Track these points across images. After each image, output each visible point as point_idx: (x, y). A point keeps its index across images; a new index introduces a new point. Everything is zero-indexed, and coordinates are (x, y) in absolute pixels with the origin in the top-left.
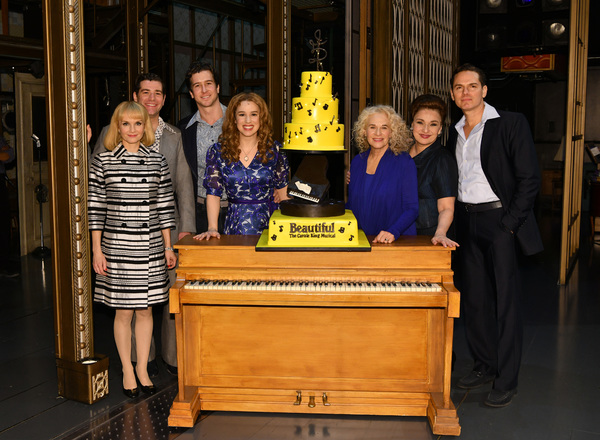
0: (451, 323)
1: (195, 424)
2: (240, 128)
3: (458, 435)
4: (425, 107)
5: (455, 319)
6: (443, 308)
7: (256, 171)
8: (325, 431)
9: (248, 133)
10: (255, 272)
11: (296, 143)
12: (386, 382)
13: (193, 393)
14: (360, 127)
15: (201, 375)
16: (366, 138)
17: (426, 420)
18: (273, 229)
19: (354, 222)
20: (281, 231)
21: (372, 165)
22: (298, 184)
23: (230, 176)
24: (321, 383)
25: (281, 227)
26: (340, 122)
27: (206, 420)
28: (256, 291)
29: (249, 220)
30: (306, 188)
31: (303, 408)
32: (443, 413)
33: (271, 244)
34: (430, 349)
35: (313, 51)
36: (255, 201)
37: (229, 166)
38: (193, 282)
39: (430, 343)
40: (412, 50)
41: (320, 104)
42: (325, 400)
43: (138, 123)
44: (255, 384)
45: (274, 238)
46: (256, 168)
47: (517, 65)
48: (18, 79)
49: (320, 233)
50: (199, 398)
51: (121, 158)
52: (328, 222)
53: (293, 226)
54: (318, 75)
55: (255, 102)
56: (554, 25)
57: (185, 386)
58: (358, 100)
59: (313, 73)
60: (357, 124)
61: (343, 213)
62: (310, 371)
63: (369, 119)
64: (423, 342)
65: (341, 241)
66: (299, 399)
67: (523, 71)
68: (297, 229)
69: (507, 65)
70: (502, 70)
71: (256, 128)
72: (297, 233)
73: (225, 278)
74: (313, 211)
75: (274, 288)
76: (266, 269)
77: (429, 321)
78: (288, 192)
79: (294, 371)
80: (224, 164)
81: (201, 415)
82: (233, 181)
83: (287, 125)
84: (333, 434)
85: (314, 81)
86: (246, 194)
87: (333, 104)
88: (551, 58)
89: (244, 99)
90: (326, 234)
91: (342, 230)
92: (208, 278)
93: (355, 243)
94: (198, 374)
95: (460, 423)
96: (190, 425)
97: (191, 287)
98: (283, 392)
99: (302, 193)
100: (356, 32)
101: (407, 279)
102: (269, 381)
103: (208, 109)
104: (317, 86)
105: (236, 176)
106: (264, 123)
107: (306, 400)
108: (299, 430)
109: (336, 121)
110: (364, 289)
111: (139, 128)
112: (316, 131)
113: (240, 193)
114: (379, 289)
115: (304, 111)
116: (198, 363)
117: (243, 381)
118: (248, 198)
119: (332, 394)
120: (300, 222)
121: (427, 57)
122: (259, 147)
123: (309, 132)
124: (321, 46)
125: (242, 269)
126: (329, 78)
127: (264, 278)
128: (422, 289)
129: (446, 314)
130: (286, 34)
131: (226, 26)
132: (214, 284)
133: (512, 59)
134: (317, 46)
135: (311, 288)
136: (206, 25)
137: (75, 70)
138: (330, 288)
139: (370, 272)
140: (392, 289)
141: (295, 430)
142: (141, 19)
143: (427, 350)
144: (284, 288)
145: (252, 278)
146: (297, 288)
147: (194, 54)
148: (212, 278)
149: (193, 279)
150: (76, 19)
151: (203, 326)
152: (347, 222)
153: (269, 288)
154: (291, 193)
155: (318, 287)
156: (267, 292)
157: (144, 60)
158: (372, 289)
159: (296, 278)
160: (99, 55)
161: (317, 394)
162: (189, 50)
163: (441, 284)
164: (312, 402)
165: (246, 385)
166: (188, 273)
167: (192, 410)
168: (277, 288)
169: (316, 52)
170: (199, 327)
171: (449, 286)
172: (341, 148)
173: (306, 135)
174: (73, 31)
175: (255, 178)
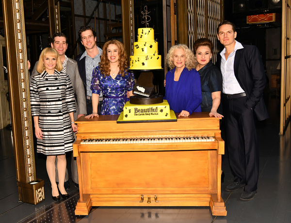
0: (220, 158)
1: (89, 214)
2: (109, 58)
3: (226, 215)
4: (201, 45)
5: (222, 155)
6: (216, 150)
7: (119, 81)
8: (157, 215)
9: (113, 61)
10: (115, 134)
11: (136, 66)
12: (188, 189)
13: (87, 197)
14: (169, 56)
15: (91, 188)
16: (173, 62)
17: (209, 208)
18: (126, 112)
19: (168, 106)
20: (130, 112)
21: (177, 77)
22: (138, 87)
23: (105, 84)
24: (154, 191)
25: (130, 110)
26: (159, 54)
27: (95, 211)
28: (118, 144)
29: (114, 107)
30: (142, 89)
31: (145, 204)
32: (218, 204)
33: (125, 119)
34: (210, 171)
35: (143, 17)
36: (117, 97)
37: (104, 78)
38: (85, 141)
39: (210, 168)
40: (199, 14)
41: (148, 45)
42: (156, 199)
43: (54, 59)
44: (120, 192)
45: (126, 116)
46: (119, 79)
47: (255, 20)
49: (150, 113)
50: (91, 200)
51: (46, 78)
52: (154, 106)
53: (136, 109)
54: (146, 30)
55: (116, 44)
57: (83, 194)
58: (171, 42)
59: (143, 29)
61: (162, 102)
62: (148, 184)
63: (174, 52)
64: (206, 167)
65: (161, 116)
66: (142, 199)
67: (259, 22)
68: (138, 111)
69: (250, 20)
70: (247, 23)
71: (117, 58)
72: (138, 113)
73: (102, 138)
74: (146, 101)
75: (127, 142)
76: (123, 132)
77: (209, 157)
78: (133, 92)
79: (139, 185)
80: (102, 77)
81: (92, 209)
82: (106, 86)
83: (131, 57)
84: (161, 217)
85: (144, 33)
86: (113, 93)
87: (155, 45)
88: (274, 15)
89: (110, 43)
90: (153, 113)
91: (162, 111)
92: (92, 138)
93: (169, 117)
94: (90, 188)
95: (227, 209)
96: (86, 214)
97: (84, 143)
98: (134, 196)
99: (140, 92)
100: (168, 6)
101: (197, 135)
102: (127, 190)
103: (91, 50)
104: (147, 35)
105: (108, 83)
106: (121, 56)
107: (146, 199)
108: (143, 215)
109: (157, 54)
110: (174, 141)
111: (54, 62)
112: (146, 59)
113: (110, 93)
114: (182, 141)
115: (140, 49)
116: (89, 182)
117: (113, 191)
118: (114, 95)
119: (159, 196)
120: (140, 107)
121: (207, 17)
122: (120, 69)
123: (143, 60)
124: (148, 14)
126: (152, 31)
127: (121, 137)
128: (204, 140)
129: (217, 153)
130: (131, 9)
131: (101, 5)
132: (96, 141)
133: (253, 17)
134: (146, 14)
135: (146, 142)
136: (91, 5)
137: (20, 32)
138: (157, 141)
139: (177, 132)
140: (189, 141)
141: (141, 215)
142: (56, 4)
143: (208, 172)
144: (132, 142)
145: (115, 137)
146: (139, 142)
147: (85, 21)
148: (95, 138)
149: (85, 139)
150: (19, 6)
151: (91, 162)
152: (164, 106)
153: (124, 142)
154: (135, 92)
155: (150, 141)
156: (123, 144)
157: (58, 25)
158: (178, 141)
159: (138, 137)
160: (36, 24)
161: (152, 196)
162: (82, 19)
163: (214, 137)
164: (149, 201)
165: (115, 192)
166: (83, 136)
167: (87, 207)
168: (129, 142)
169: (145, 18)
170: (89, 163)
171: (218, 138)
172: (160, 68)
173: (141, 61)
174: (18, 12)
175: (118, 85)
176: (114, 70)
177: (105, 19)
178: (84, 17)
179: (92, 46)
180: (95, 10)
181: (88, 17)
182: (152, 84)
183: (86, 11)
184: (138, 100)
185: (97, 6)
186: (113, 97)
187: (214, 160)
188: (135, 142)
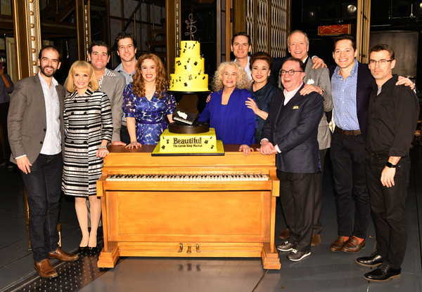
0: (274, 200)
1: (115, 266)
2: (144, 76)
3: (279, 268)
4: (258, 58)
5: (277, 197)
6: (270, 191)
7: (156, 103)
8: (198, 267)
9: (149, 80)
10: (150, 169)
11: (177, 87)
12: (236, 237)
13: (113, 245)
14: (219, 74)
15: (119, 234)
16: (222, 81)
17: (260, 259)
18: (163, 142)
19: (214, 137)
20: (168, 143)
21: (225, 99)
22: (179, 112)
23: (139, 106)
24: (195, 238)
25: (168, 140)
26: (205, 73)
27: (123, 263)
28: (152, 182)
29: (150, 135)
30: (184, 115)
31: (184, 254)
32: (270, 255)
33: (162, 151)
34: (263, 215)
35: (187, 28)
36: (154, 122)
37: (138, 99)
38: (112, 176)
39: (263, 212)
40: (260, 23)
41: (192, 62)
42: (198, 248)
43: (85, 75)
44: (154, 239)
45: (163, 147)
46: (155, 101)
47: (328, 31)
48: (8, 41)
49: (193, 144)
50: (118, 249)
51: (74, 99)
52: (197, 137)
53: (175, 139)
54: (190, 43)
55: (153, 59)
56: (349, 6)
57: (108, 242)
58: (225, 55)
59: (187, 42)
60: (216, 72)
61: (208, 130)
62: (189, 231)
64: (259, 211)
65: (205, 149)
66: (181, 248)
67: (331, 35)
68: (178, 142)
69: (322, 31)
70: (319, 34)
71: (154, 76)
72: (178, 144)
73: (133, 173)
74: (189, 130)
75: (163, 180)
76: (159, 167)
77: (262, 198)
78: (173, 118)
79: (178, 231)
80: (135, 98)
81: (120, 259)
82: (141, 109)
83: (172, 75)
84: (202, 269)
85: (188, 47)
86: (149, 118)
87: (201, 62)
88: (349, 27)
89: (146, 58)
90: (196, 144)
91: (206, 142)
92: (121, 173)
93: (215, 150)
94: (117, 234)
95: (280, 261)
96: (112, 266)
97: (111, 180)
98: (171, 244)
99: (182, 118)
100: (223, 11)
101: (247, 172)
102: (162, 237)
104: (190, 52)
105: (143, 106)
106: (159, 74)
107: (185, 249)
108: (181, 267)
109: (202, 72)
110: (221, 179)
111: (86, 79)
112: (190, 79)
113: (145, 117)
114: (230, 179)
115: (182, 66)
116: (117, 227)
117: (146, 238)
118: (150, 120)
119: (201, 244)
120: (180, 137)
121: (270, 27)
122: (157, 88)
123: (185, 80)
124: (193, 24)
125: (143, 167)
126: (198, 45)
127: (157, 173)
128: (256, 179)
129: (271, 194)
130: (177, 14)
131: (144, 6)
132: (126, 177)
133: (325, 28)
134: (191, 24)
135: (187, 179)
136: (130, 5)
137: (34, 40)
138: (199, 179)
139: (225, 168)
140: (238, 179)
141: (179, 267)
142: (86, 3)
143: (261, 216)
144: (169, 179)
145: (150, 173)
146: (177, 179)
147: (123, 24)
148: (124, 174)
149: (113, 174)
150: (34, 7)
151: (120, 203)
152: (210, 136)
153: (160, 179)
154: (175, 118)
155: (191, 179)
156: (159, 182)
157: (88, 30)
158: (225, 179)
159: (177, 173)
160: (60, 26)
161: (192, 245)
162: (120, 22)
163: (268, 175)
164: (189, 251)
165: (148, 240)
166: (109, 170)
167: (113, 257)
168: (165, 179)
169: (189, 28)
170: (118, 204)
171: (273, 177)
172: (206, 89)
173: (183, 81)
174: (33, 15)
175: (155, 108)
176: (150, 90)
177: (149, 23)
178: (123, 19)
179: (130, 58)
180: (135, 12)
181: (126, 20)
182: (196, 109)
183: (125, 12)
184: (178, 128)
185: (139, 6)
186: (149, 123)
187: (268, 203)
188: (173, 179)
